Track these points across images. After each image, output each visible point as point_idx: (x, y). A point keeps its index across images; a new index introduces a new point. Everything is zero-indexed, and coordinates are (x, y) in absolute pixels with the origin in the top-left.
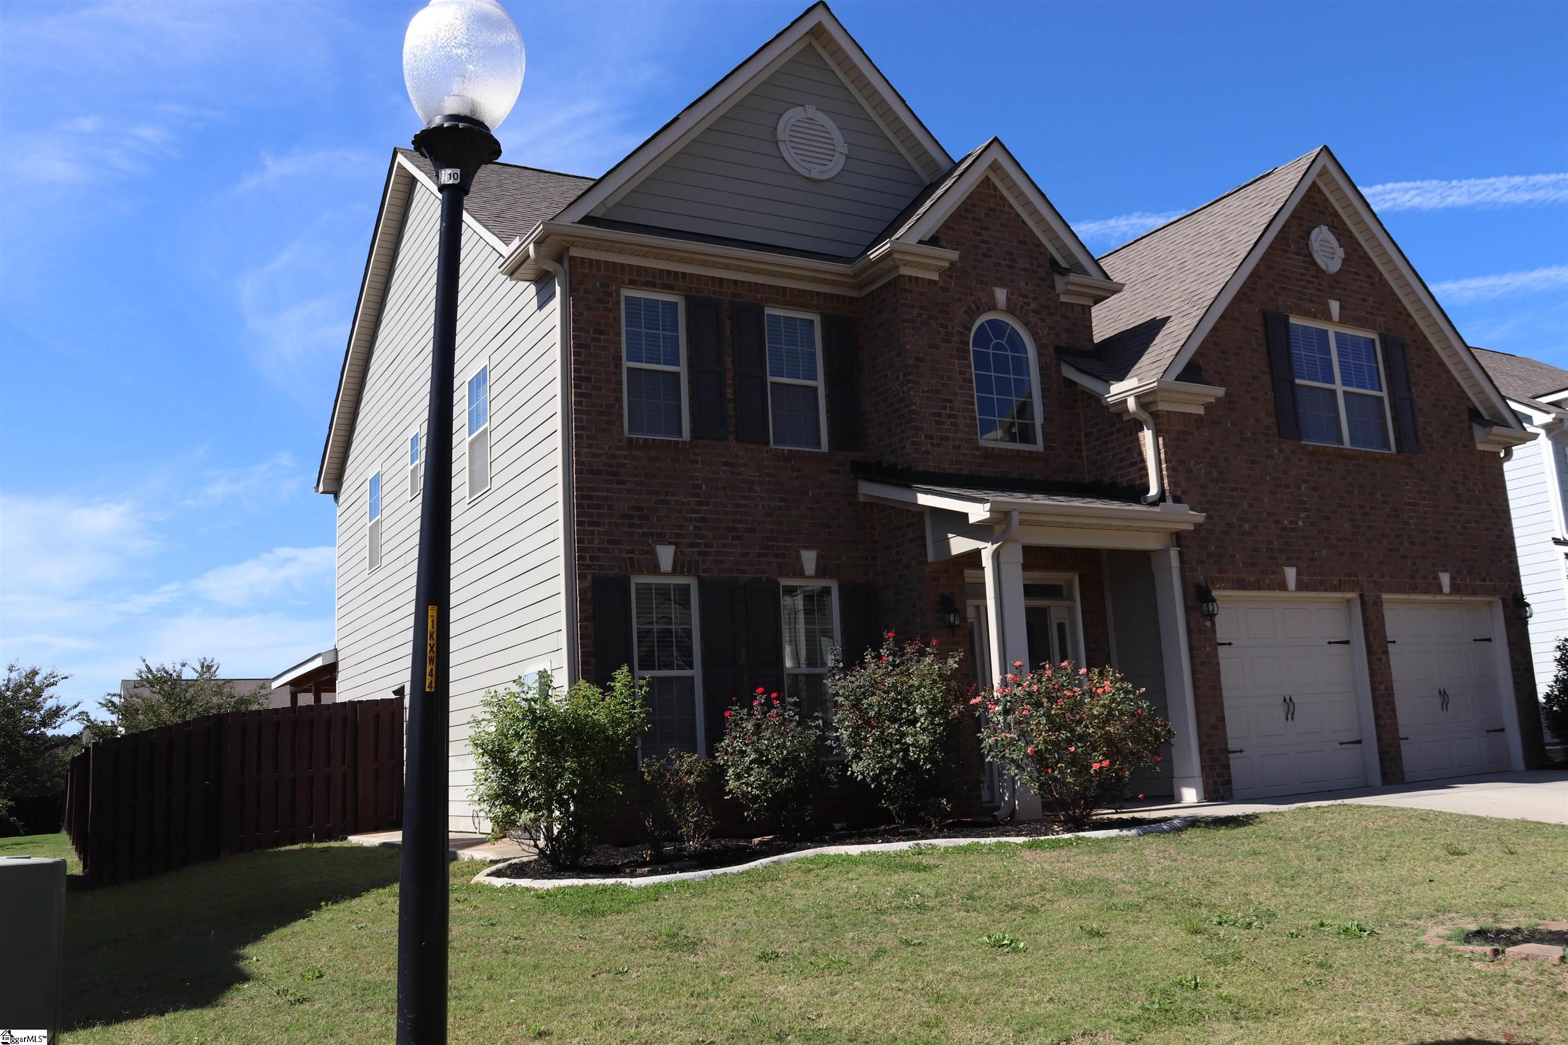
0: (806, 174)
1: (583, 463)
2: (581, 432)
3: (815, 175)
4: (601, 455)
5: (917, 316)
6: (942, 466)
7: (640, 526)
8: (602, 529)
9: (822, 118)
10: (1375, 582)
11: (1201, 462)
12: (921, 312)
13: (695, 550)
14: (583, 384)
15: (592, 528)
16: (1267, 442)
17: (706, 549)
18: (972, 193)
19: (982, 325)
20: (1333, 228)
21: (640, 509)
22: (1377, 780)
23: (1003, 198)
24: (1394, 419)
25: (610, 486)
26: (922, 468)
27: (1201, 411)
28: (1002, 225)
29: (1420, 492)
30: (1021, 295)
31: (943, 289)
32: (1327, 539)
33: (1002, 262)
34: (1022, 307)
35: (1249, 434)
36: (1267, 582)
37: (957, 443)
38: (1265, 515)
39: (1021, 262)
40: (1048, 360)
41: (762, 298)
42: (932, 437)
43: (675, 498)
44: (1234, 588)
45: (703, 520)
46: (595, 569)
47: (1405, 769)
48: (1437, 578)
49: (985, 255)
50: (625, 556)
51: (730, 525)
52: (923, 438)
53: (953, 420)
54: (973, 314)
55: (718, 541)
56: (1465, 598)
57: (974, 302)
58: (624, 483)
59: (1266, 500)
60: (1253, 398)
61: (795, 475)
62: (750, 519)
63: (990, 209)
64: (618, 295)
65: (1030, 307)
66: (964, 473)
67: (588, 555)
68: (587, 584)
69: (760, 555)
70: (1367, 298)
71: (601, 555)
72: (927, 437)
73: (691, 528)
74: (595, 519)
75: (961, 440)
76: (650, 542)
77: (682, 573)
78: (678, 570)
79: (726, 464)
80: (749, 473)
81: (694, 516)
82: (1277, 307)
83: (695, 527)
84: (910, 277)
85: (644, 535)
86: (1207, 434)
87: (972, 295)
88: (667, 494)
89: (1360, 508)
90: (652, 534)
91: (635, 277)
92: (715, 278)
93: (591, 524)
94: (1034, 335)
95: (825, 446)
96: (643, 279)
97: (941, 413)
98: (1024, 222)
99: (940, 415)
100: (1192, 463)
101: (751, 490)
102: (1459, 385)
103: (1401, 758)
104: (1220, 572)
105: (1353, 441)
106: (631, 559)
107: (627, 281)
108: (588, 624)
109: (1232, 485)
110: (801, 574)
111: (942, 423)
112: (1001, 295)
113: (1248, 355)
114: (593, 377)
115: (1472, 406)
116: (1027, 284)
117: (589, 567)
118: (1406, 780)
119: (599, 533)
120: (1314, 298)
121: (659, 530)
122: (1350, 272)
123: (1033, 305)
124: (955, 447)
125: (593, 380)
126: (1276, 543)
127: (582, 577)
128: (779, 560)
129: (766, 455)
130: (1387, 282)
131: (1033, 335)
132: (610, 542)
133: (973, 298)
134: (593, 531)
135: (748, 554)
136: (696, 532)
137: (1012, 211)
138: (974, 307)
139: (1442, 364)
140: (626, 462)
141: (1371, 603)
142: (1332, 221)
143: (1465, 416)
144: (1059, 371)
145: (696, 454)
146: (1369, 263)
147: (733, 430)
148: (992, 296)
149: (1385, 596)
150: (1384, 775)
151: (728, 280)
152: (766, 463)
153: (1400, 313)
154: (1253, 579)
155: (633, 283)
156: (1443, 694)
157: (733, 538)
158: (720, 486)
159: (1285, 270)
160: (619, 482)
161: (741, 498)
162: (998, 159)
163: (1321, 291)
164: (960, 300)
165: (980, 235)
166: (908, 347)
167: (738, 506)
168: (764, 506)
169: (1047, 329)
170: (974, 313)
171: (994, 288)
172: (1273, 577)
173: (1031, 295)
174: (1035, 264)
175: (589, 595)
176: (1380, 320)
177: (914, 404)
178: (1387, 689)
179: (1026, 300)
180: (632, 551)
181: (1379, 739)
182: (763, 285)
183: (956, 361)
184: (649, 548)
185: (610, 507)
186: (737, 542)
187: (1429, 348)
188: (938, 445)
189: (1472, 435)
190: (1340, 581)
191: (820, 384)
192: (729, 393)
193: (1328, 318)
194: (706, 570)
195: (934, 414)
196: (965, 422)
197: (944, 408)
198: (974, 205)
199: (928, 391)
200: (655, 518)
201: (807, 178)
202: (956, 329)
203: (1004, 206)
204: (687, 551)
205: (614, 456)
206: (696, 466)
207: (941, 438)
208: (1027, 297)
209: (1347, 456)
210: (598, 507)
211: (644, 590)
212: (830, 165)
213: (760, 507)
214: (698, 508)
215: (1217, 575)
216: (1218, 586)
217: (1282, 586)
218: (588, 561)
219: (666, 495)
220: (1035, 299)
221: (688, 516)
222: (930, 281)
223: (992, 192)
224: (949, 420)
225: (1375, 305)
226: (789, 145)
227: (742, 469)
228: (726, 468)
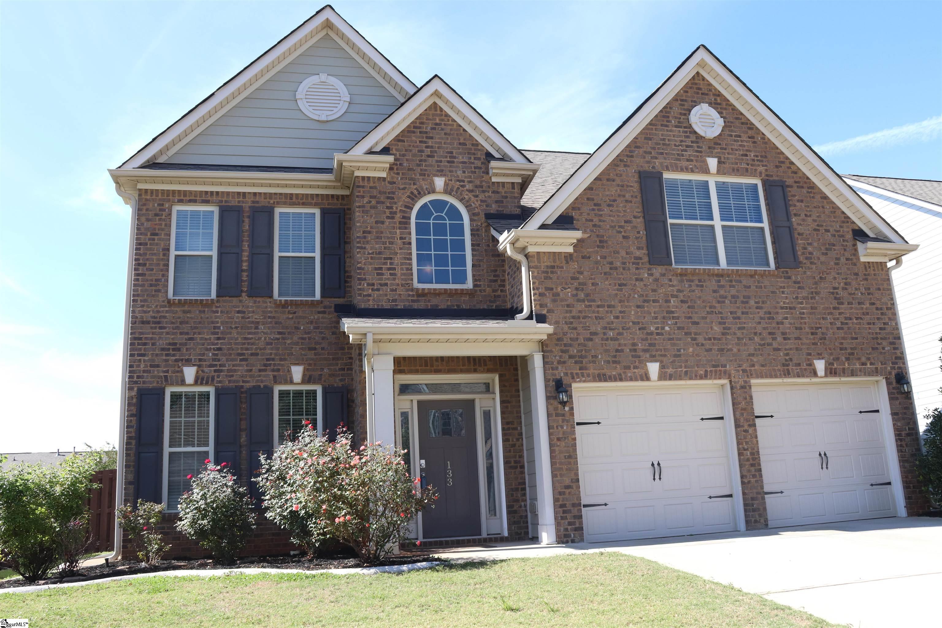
0: (316, 118)
1: (137, 317)
2: (136, 298)
3: (324, 118)
4: (149, 312)
5: (367, 203)
6: (380, 304)
7: (174, 355)
8: (146, 358)
9: (332, 80)
10: (744, 371)
11: (569, 288)
12: (371, 200)
13: (212, 369)
14: (140, 268)
15: (140, 358)
16: (637, 269)
17: (221, 368)
18: (421, 115)
19: (425, 205)
20: (714, 105)
21: (175, 344)
22: (742, 525)
23: (447, 115)
24: (774, 243)
25: (154, 331)
26: (363, 307)
27: (570, 250)
28: (445, 134)
29: (797, 298)
30: (458, 181)
31: (391, 183)
32: (694, 339)
33: (443, 159)
34: (458, 188)
35: (618, 264)
36: (629, 375)
37: (394, 287)
38: (631, 323)
39: (461, 157)
40: (479, 224)
41: (274, 202)
42: (373, 285)
43: (200, 336)
44: (594, 380)
45: (220, 349)
46: (140, 384)
47: (769, 518)
48: (811, 364)
49: (429, 156)
50: (162, 374)
51: (239, 351)
52: (366, 285)
53: (392, 272)
54: (414, 198)
55: (229, 363)
56: (843, 379)
57: (416, 189)
58: (164, 328)
59: (633, 313)
60: (624, 237)
61: (291, 316)
62: (254, 347)
63: (436, 124)
64: (170, 210)
65: (465, 188)
66: (399, 307)
67: (135, 375)
68: (134, 393)
69: (260, 371)
70: (748, 153)
71: (145, 374)
72: (368, 284)
73: (211, 354)
74: (143, 352)
75: (398, 285)
76: (180, 365)
77: (202, 384)
78: (199, 383)
79: (238, 312)
80: (256, 317)
81: (212, 347)
82: (653, 167)
83: (213, 354)
84: (363, 178)
85: (176, 361)
86: (576, 266)
87: (414, 184)
88: (194, 333)
89: (731, 314)
90: (182, 360)
91: (182, 198)
92: (240, 192)
93: (139, 355)
94: (468, 207)
95: (318, 295)
96: (188, 198)
97: (382, 268)
98: (464, 130)
99: (381, 269)
100: (559, 289)
101: (257, 328)
102: (843, 213)
103: (765, 509)
104: (581, 369)
105: (729, 263)
106: (166, 377)
107: (176, 201)
108: (132, 418)
109: (599, 303)
110: (291, 382)
111: (382, 274)
112: (439, 182)
113: (621, 205)
114: (148, 262)
115: (857, 228)
116: (464, 172)
117: (136, 383)
118: (769, 527)
119: (144, 361)
120: (692, 158)
121: (187, 357)
122: (731, 136)
123: (469, 186)
124: (392, 290)
125: (147, 265)
126: (640, 345)
127: (130, 389)
128: (275, 373)
129: (269, 304)
130: (769, 139)
131: (466, 207)
132: (151, 366)
133: (415, 187)
134: (140, 359)
135: (251, 370)
136: (214, 357)
137: (455, 123)
138: (416, 192)
139: (825, 197)
140: (167, 315)
141: (738, 387)
142: (715, 99)
143: (849, 236)
144: (488, 231)
145: (217, 307)
146: (751, 126)
147: (246, 289)
148: (432, 183)
149: (753, 381)
150: (747, 522)
151: (249, 193)
152: (269, 309)
153: (783, 162)
154: (614, 373)
155: (181, 201)
156: (824, 457)
157: (241, 360)
158: (233, 326)
159: (664, 140)
160: (161, 328)
161: (249, 333)
162: (439, 89)
163: (701, 152)
164: (404, 189)
165: (425, 142)
166: (358, 224)
167: (246, 339)
168: (265, 339)
169: (479, 202)
170: (416, 196)
171: (434, 178)
172: (636, 370)
173: (466, 180)
174: (472, 158)
175: (135, 400)
176: (761, 169)
177: (360, 263)
178: (752, 454)
179: (462, 184)
180: (167, 372)
181: (744, 494)
182: (275, 194)
183: (398, 231)
184: (179, 369)
185: (153, 344)
186: (243, 363)
187: (812, 187)
188: (378, 290)
189: (856, 250)
190: (706, 371)
191: (317, 255)
192: (245, 266)
193: (706, 171)
194: (220, 382)
195: (376, 269)
196: (402, 272)
197: (385, 264)
198: (422, 123)
199: (372, 253)
200: (185, 349)
201: (318, 121)
202: (399, 208)
203: (448, 120)
204: (206, 370)
205: (158, 312)
206: (216, 314)
207: (381, 285)
208: (463, 181)
209: (721, 275)
210: (145, 344)
211: (176, 397)
212: (336, 110)
213: (263, 338)
214: (216, 342)
215: (578, 371)
216: (578, 380)
217: (646, 377)
218: (135, 379)
219: (193, 335)
220: (470, 182)
221: (209, 347)
222: (379, 178)
223: (438, 112)
224: (389, 272)
225: (756, 158)
226: (305, 101)
227: (250, 315)
228: (239, 315)
